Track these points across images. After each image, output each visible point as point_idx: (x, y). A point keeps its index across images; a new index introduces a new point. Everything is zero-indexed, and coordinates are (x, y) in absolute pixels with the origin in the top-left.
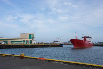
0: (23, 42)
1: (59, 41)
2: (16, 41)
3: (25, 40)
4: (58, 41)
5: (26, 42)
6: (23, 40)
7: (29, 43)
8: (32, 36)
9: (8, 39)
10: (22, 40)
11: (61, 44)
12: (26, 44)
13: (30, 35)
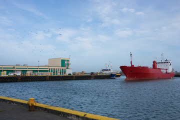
0: (52, 71)
1: (110, 70)
2: (40, 71)
3: (54, 69)
4: (107, 70)
5: (56, 71)
6: (52, 69)
7: (61, 73)
8: (66, 62)
9: (29, 67)
10: (50, 69)
11: (112, 74)
12: (56, 74)
13: (63, 61)
